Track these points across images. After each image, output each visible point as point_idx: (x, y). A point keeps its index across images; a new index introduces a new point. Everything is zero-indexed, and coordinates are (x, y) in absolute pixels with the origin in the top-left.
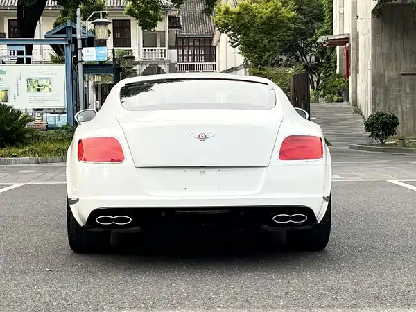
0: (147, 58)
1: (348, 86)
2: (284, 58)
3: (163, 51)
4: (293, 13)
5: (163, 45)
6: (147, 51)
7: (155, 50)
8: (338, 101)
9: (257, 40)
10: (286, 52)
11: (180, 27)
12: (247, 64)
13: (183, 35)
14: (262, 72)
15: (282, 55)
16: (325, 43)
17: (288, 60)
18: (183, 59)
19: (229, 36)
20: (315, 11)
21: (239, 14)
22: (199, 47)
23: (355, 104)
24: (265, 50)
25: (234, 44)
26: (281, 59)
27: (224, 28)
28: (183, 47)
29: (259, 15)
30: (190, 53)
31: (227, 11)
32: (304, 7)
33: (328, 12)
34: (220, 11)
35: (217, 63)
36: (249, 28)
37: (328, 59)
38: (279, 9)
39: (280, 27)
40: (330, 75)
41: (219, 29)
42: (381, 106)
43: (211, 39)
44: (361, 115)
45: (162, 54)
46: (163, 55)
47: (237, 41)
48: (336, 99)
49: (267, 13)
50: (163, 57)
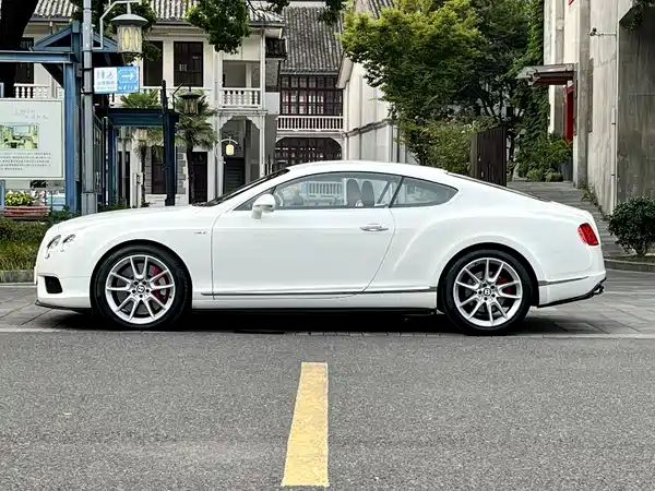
0: (229, 104)
1: (571, 154)
2: (457, 109)
3: (256, 94)
4: (475, 30)
5: (256, 84)
6: (229, 93)
7: (242, 92)
8: (553, 180)
9: (414, 75)
10: (460, 100)
11: (284, 55)
12: (394, 117)
13: (291, 71)
14: (421, 128)
15: (452, 103)
16: (531, 80)
17: (462, 112)
18: (290, 111)
19: (366, 66)
20: (511, 32)
21: (383, 29)
22: (316, 91)
23: (584, 184)
24: (425, 91)
25: (374, 81)
26: (452, 111)
27: (358, 53)
28: (290, 90)
29: (419, 32)
30: (301, 100)
31: (363, 25)
32: (492, 24)
33: (535, 30)
34: (350, 25)
35: (345, 118)
36: (400, 55)
37: (534, 108)
38: (451, 23)
39: (453, 53)
40: (536, 136)
41: (349, 56)
42: (634, 189)
43: (336, 79)
44: (596, 204)
45: (253, 99)
46: (256, 101)
47: (378, 76)
48: (549, 176)
49: (431, 29)
50: (256, 105)
